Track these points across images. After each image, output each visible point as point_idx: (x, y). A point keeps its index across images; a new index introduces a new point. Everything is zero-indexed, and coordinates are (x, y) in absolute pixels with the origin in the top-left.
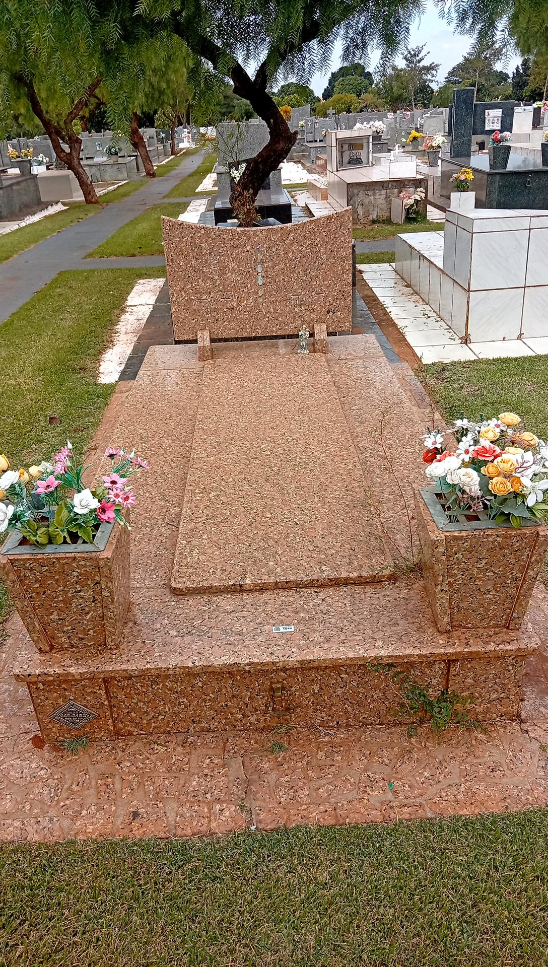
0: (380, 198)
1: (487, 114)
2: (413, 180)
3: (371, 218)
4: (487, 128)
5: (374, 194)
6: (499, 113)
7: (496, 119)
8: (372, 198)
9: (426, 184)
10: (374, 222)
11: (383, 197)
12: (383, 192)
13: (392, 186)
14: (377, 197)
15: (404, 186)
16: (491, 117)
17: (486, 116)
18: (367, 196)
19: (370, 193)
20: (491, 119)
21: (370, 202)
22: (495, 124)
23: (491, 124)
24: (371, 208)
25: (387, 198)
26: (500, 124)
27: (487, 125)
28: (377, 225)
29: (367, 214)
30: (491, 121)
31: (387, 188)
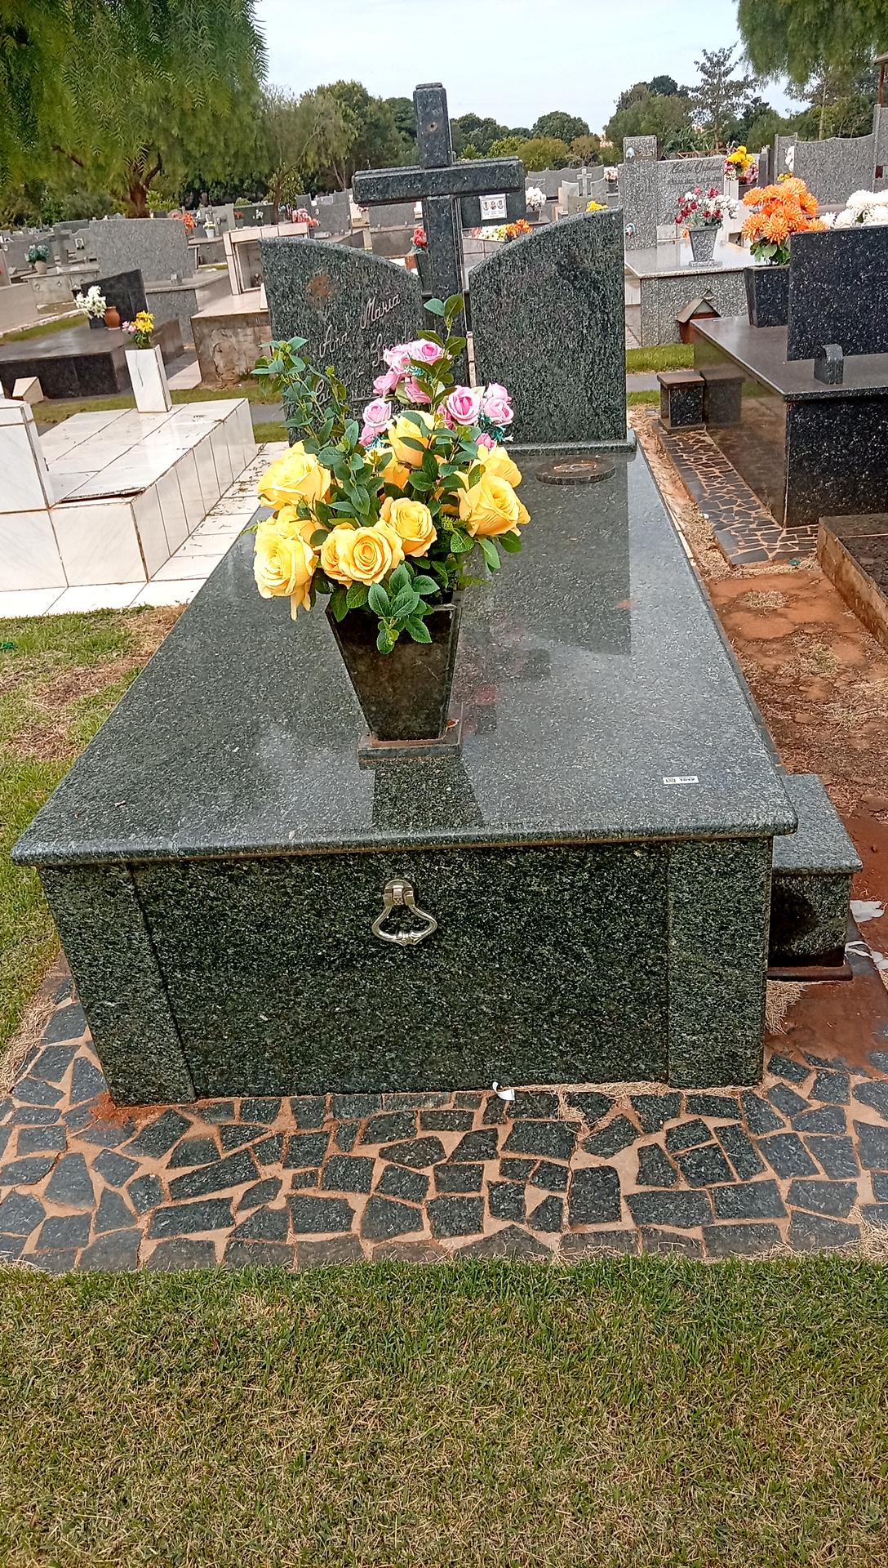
0: (245, 339)
3: (237, 371)
10: (242, 378)
11: (250, 338)
12: (249, 331)
13: (261, 321)
14: (242, 339)
18: (225, 338)
19: (229, 332)
21: (232, 348)
24: (236, 357)
25: (257, 340)
26: (504, 209)
27: (483, 211)
28: (246, 382)
29: (231, 366)
30: (489, 206)
31: (253, 325)
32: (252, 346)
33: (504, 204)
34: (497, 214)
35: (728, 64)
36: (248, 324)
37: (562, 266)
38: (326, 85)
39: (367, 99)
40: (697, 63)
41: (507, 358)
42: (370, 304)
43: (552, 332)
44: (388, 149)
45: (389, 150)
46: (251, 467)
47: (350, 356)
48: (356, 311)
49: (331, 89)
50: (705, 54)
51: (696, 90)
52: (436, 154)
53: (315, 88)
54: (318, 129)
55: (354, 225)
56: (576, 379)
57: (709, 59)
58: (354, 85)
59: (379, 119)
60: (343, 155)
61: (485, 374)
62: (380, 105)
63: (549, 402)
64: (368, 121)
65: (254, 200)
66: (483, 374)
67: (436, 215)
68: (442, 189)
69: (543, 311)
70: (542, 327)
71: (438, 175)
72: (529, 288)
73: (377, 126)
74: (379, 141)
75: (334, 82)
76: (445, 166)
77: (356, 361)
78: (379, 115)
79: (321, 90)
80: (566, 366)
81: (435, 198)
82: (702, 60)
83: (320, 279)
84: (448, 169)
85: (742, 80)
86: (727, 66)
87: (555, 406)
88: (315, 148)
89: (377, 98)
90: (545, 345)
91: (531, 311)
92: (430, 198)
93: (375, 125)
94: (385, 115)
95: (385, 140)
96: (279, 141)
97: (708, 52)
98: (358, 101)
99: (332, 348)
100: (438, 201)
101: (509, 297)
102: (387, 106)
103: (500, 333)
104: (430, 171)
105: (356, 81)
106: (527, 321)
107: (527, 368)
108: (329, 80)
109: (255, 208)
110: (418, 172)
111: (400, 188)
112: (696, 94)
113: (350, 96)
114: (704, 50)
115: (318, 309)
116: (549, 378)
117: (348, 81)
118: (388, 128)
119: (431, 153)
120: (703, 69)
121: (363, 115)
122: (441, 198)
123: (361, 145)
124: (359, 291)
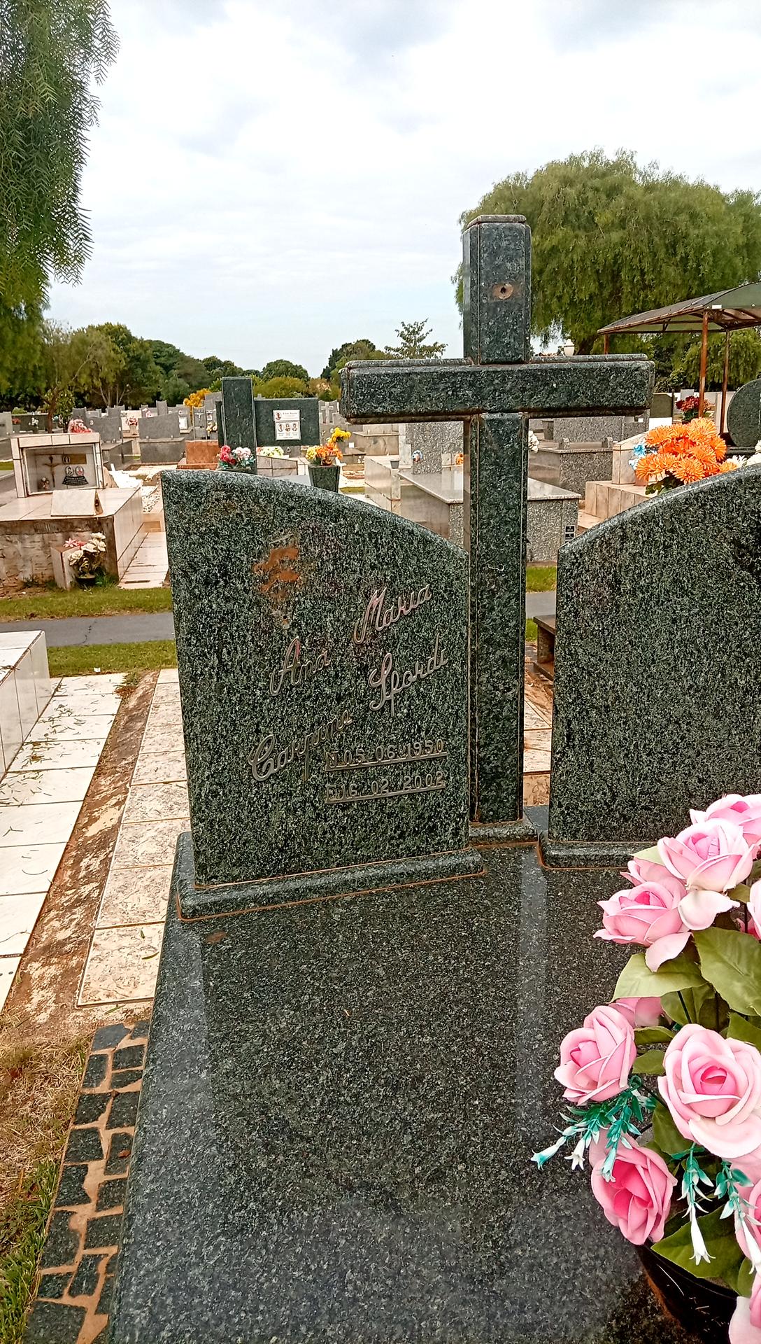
0: (33, 545)
1: (276, 416)
2: (86, 519)
3: (21, 577)
4: (279, 437)
5: (22, 541)
6: (294, 415)
7: (291, 424)
8: (19, 546)
9: (110, 525)
10: (26, 585)
11: (38, 545)
12: (37, 537)
13: (51, 528)
14: (28, 545)
15: (73, 529)
16: (283, 421)
17: (275, 420)
18: (9, 543)
19: (14, 538)
20: (284, 424)
21: (17, 555)
22: (291, 431)
23: (284, 431)
24: (20, 563)
25: (46, 547)
26: (298, 431)
27: (277, 432)
28: (31, 589)
29: (13, 572)
30: (284, 427)
31: (43, 532)
32: (40, 553)
33: (298, 427)
34: (292, 435)
35: (421, 333)
36: (36, 530)
37: (742, 546)
38: (96, 325)
39: (130, 339)
40: (397, 331)
41: (618, 698)
42: (375, 600)
43: (709, 657)
44: (147, 378)
45: (149, 378)
46: (45, 716)
47: (328, 691)
48: (348, 611)
49: (100, 329)
50: (403, 325)
51: (397, 350)
52: (506, 340)
53: (86, 327)
54: (91, 357)
55: (125, 435)
56: (746, 738)
57: (406, 329)
58: (120, 327)
59: (141, 354)
60: (111, 380)
61: (574, 723)
62: (142, 344)
63: (690, 775)
64: (131, 355)
65: (29, 410)
66: (569, 723)
67: (495, 446)
68: (510, 401)
69: (696, 621)
70: (691, 648)
71: (504, 377)
72: (674, 581)
73: (138, 359)
74: (140, 371)
75: (102, 324)
76: (520, 362)
77: (339, 699)
78: (141, 351)
79: (91, 327)
80: (729, 716)
81: (497, 416)
82: (402, 329)
83: (283, 552)
84: (524, 367)
85: (432, 345)
86: (421, 334)
87: (700, 781)
88: (88, 372)
89: (139, 338)
90: (693, 679)
91: (674, 621)
92: (485, 416)
93: (137, 358)
94: (145, 351)
95: (144, 370)
96: (56, 364)
97: (406, 324)
98: (123, 339)
99: (296, 678)
100: (501, 422)
101: (634, 595)
102: (148, 345)
103: (609, 655)
104: (492, 368)
105: (122, 323)
106: (664, 637)
107: (655, 716)
108: (99, 321)
109: (31, 416)
110: (468, 368)
111: (434, 394)
112: (396, 353)
113: (118, 335)
114: (403, 322)
115: (275, 607)
116: (694, 735)
117: (114, 323)
118: (148, 361)
119: (497, 338)
120: (402, 335)
121: (127, 351)
122: (506, 416)
123: (124, 373)
124: (357, 576)
